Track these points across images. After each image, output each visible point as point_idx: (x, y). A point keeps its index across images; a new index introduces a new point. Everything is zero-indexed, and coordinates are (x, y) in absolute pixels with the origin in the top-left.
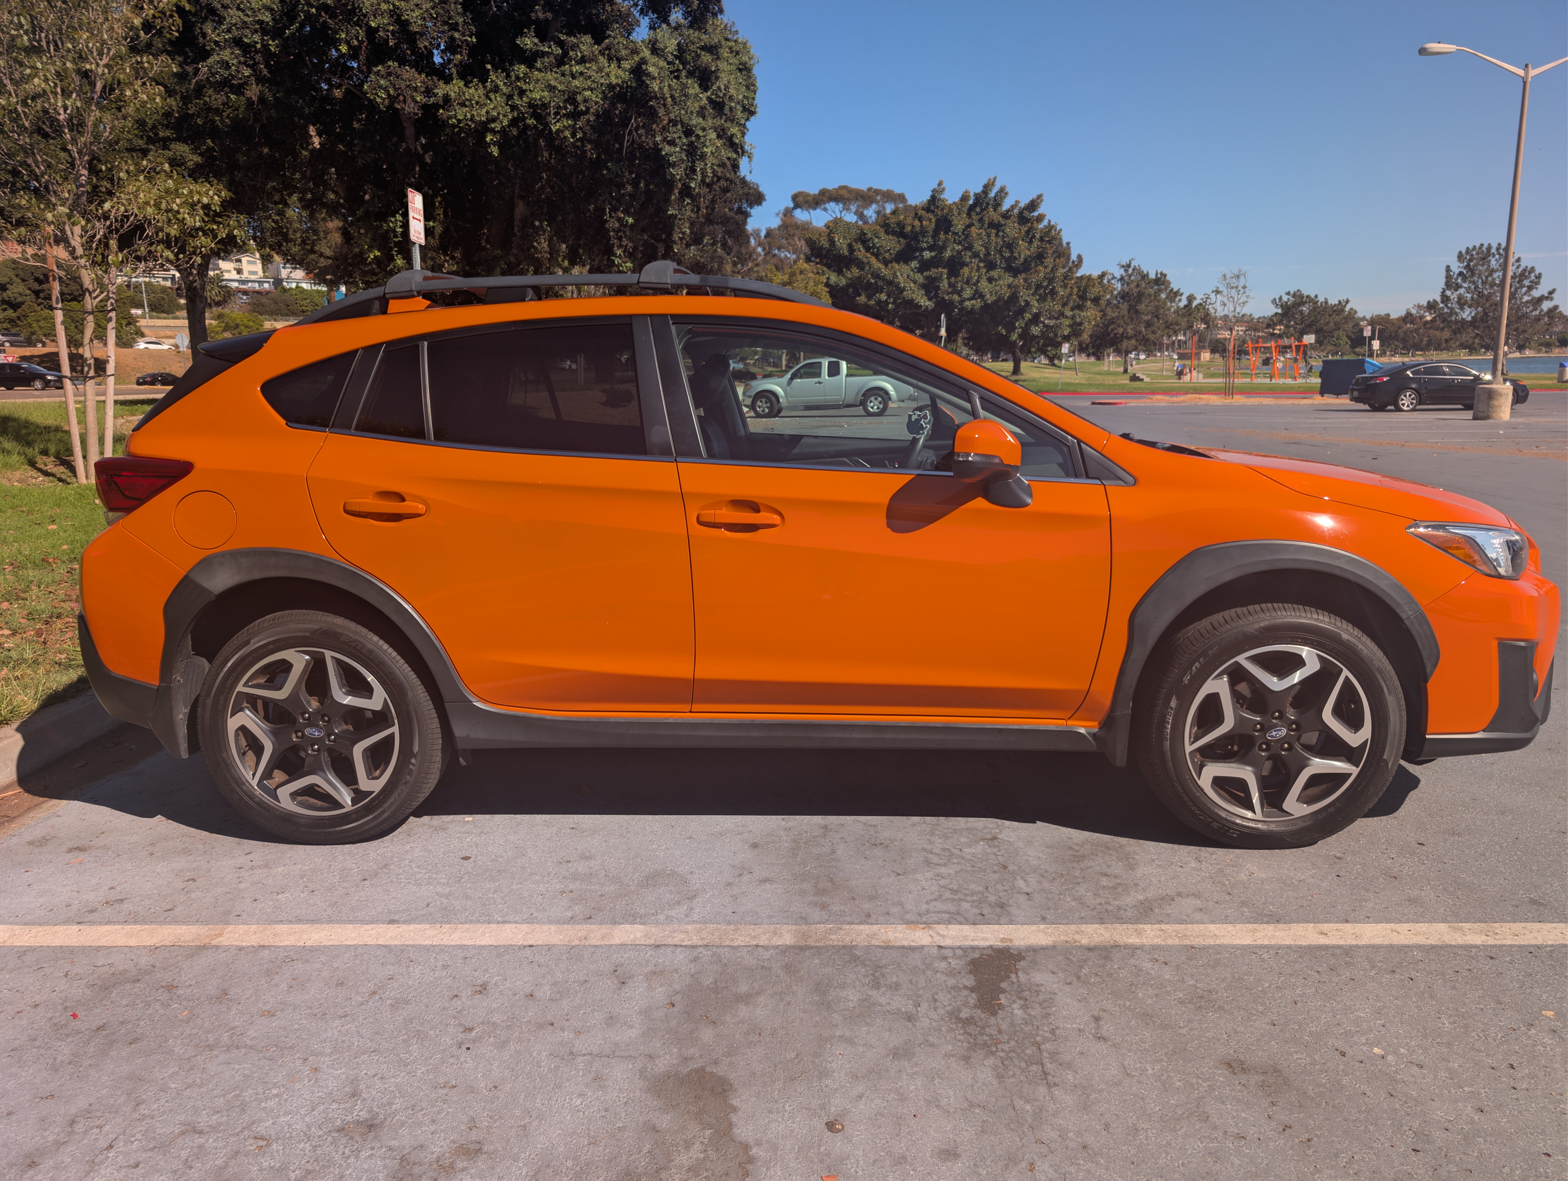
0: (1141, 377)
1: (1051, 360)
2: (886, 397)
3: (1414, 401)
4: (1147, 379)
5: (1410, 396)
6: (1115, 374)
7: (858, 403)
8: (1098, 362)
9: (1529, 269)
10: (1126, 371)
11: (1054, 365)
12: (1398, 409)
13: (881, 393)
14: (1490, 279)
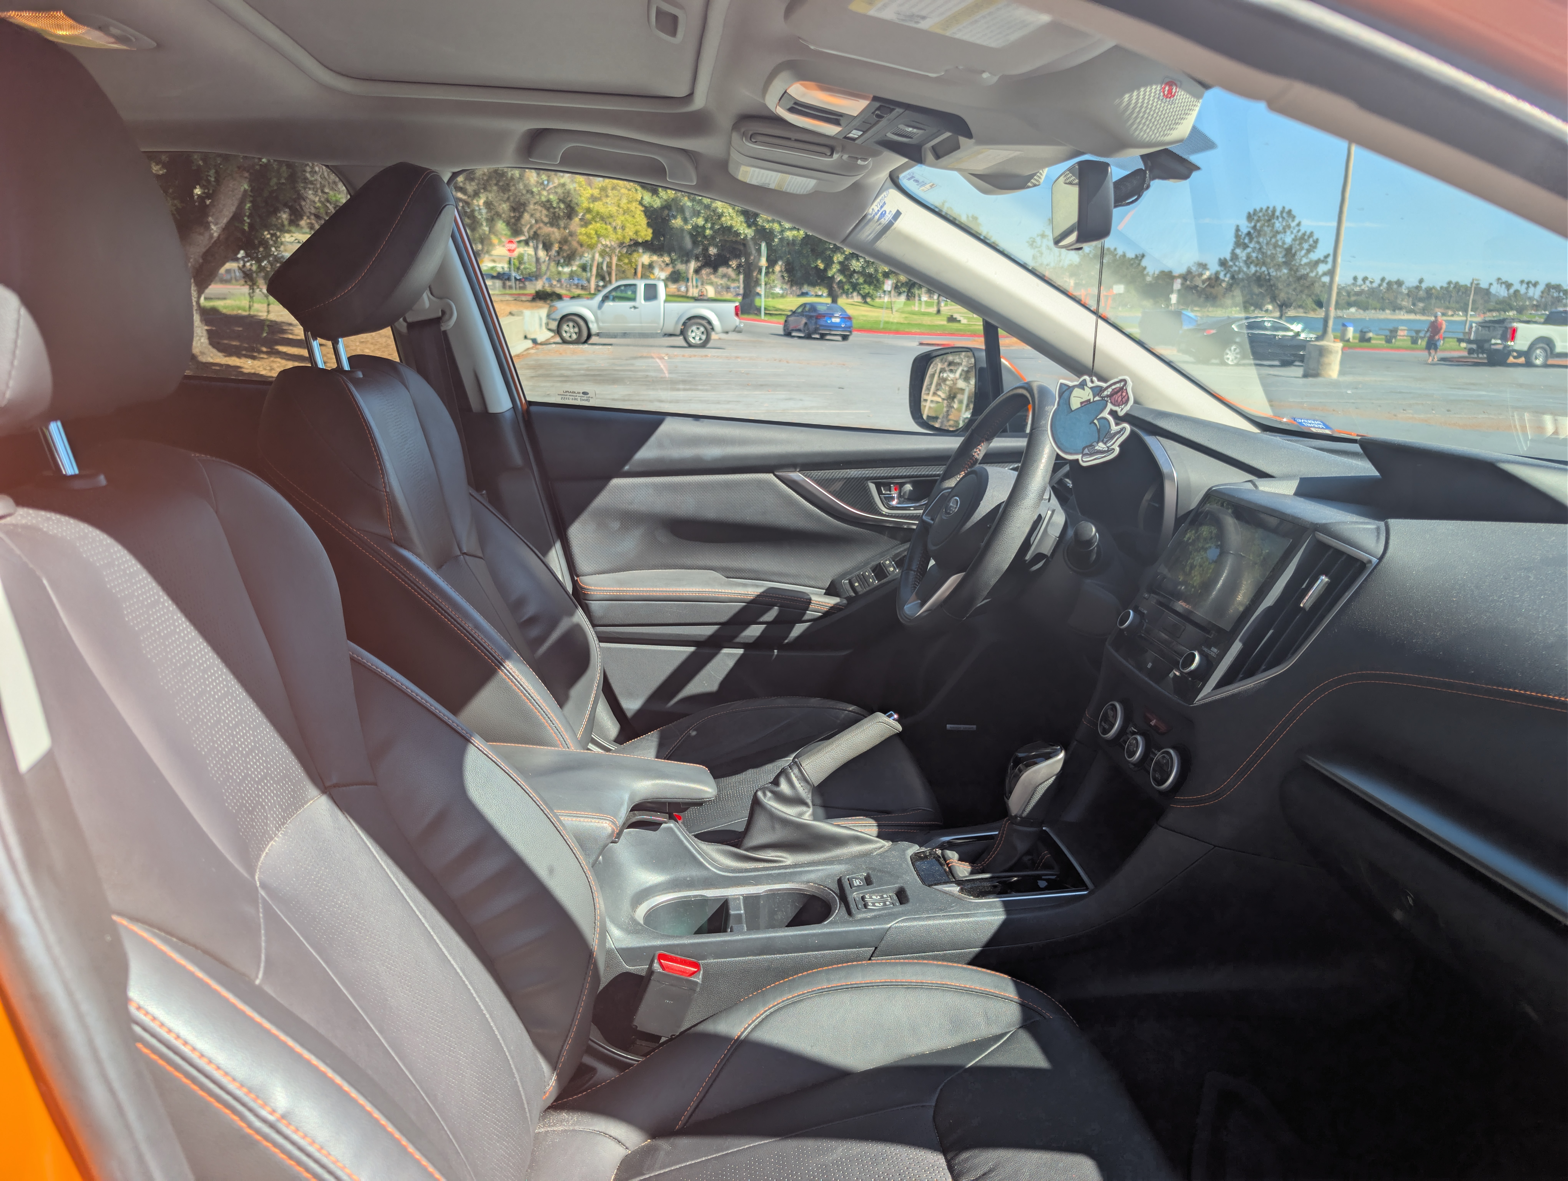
0: (959, 318)
1: (864, 297)
2: (709, 327)
3: (1238, 356)
4: (964, 321)
5: (1235, 349)
6: (928, 314)
7: (678, 332)
8: (908, 302)
9: (1308, 233)
10: (939, 312)
11: (866, 302)
12: (1224, 363)
13: (704, 322)
14: (1273, 240)
